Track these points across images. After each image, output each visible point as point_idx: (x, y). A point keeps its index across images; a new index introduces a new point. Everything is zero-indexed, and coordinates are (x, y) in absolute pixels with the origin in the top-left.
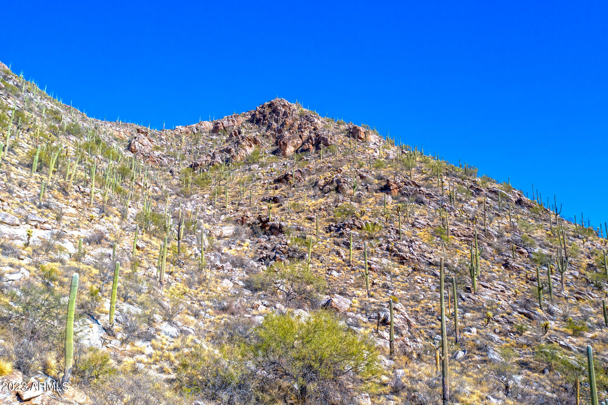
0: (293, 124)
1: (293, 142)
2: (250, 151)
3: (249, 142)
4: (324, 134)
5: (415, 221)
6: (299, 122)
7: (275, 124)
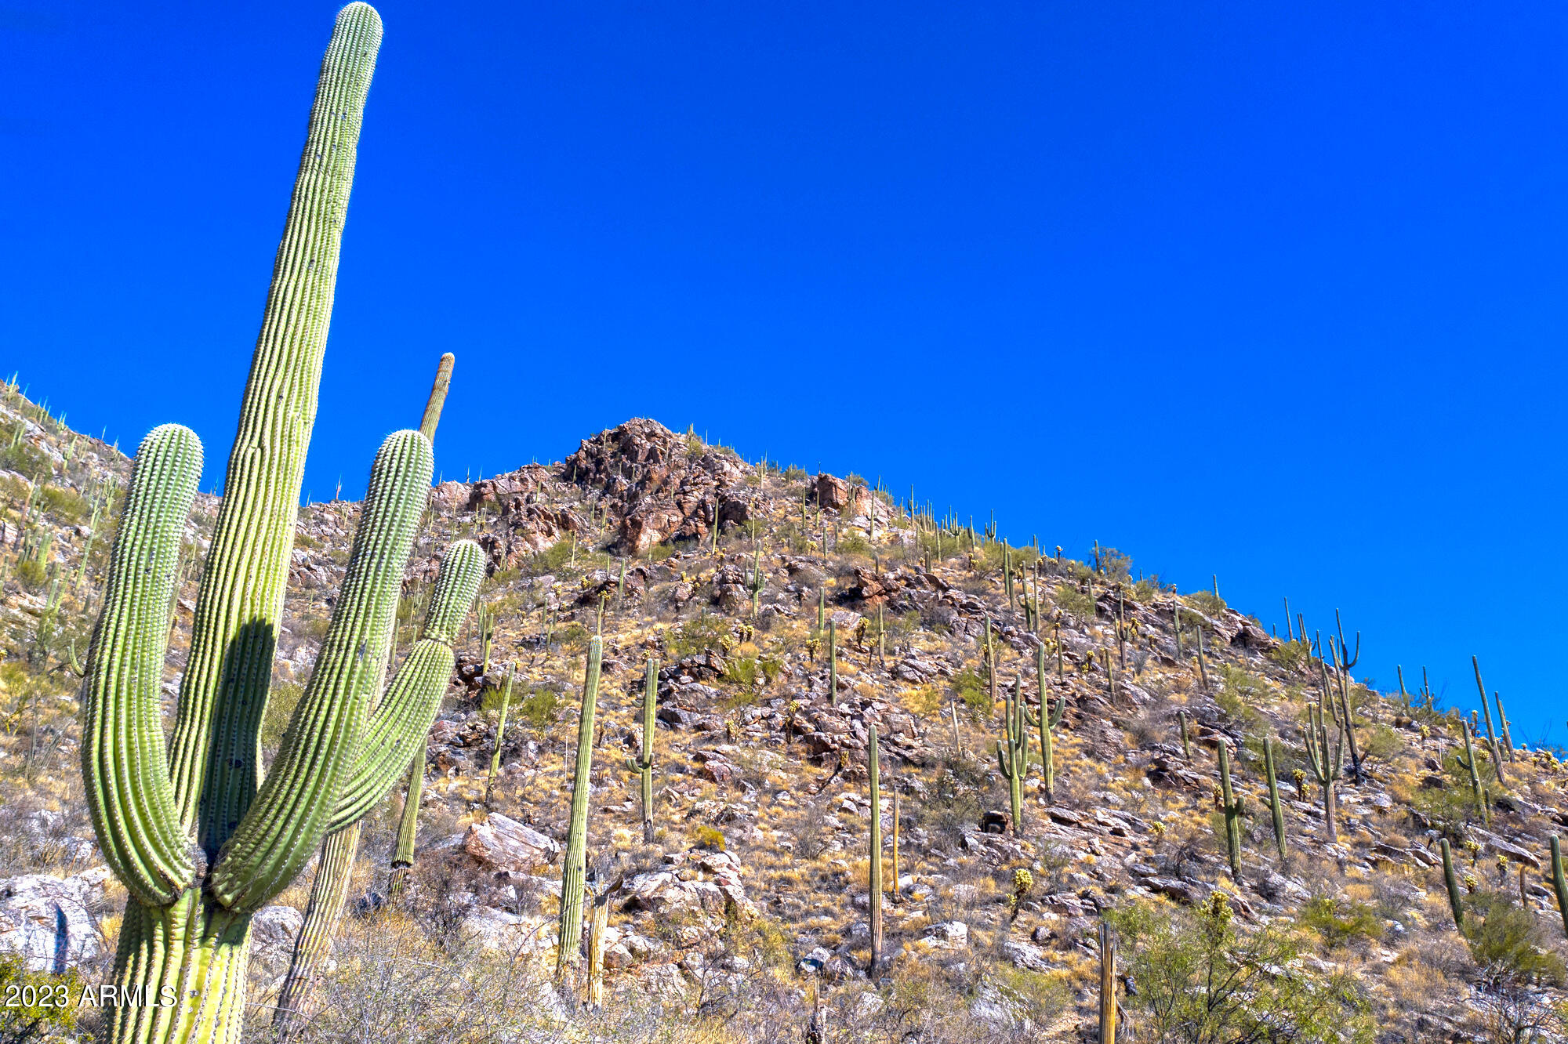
0: (669, 477)
1: (658, 518)
2: (544, 544)
3: (546, 523)
4: (738, 496)
5: (903, 662)
6: (683, 472)
7: (624, 482)
